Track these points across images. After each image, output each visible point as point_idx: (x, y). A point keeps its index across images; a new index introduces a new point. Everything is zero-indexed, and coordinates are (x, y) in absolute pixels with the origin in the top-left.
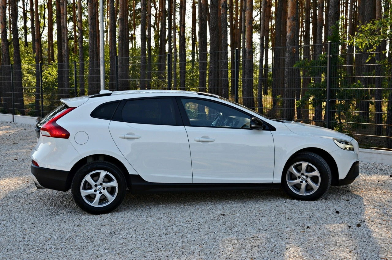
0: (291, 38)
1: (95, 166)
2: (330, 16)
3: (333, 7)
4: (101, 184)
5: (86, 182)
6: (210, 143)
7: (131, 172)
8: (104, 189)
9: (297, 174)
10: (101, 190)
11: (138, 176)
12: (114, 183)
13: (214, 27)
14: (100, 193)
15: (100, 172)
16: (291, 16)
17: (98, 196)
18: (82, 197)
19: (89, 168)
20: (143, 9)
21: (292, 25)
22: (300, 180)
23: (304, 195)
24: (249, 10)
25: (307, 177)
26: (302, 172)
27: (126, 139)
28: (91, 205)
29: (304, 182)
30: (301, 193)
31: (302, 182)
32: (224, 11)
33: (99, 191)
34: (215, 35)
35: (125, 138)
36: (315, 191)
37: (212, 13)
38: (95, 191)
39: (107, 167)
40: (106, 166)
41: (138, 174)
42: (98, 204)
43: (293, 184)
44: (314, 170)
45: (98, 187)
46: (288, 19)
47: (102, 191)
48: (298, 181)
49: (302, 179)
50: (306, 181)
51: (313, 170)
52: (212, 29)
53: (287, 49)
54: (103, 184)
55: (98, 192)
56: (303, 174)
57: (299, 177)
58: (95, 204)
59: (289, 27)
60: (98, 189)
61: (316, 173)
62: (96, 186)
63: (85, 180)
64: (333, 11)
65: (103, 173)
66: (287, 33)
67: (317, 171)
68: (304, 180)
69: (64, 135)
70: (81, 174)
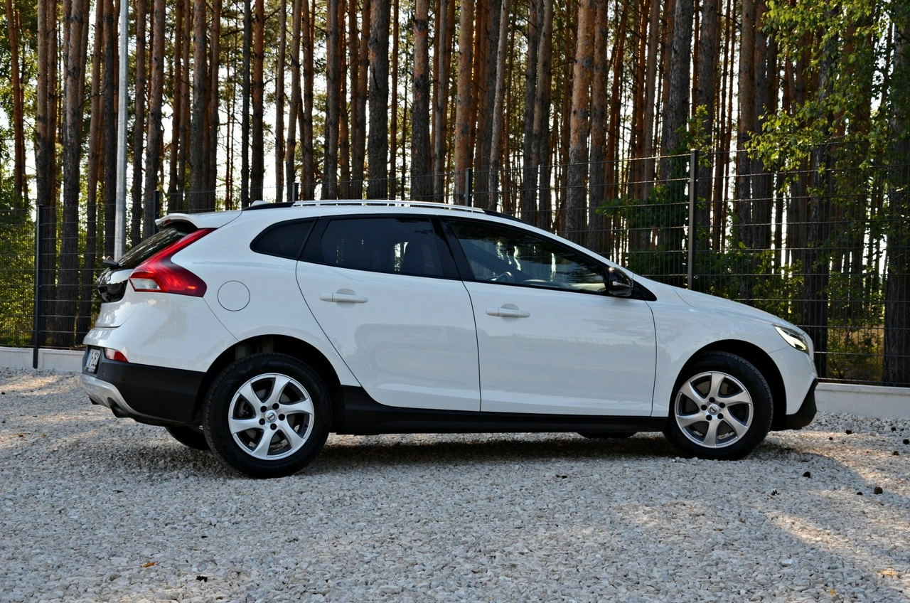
0: (580, 155)
1: (264, 363)
2: (672, 107)
3: (677, 88)
4: (275, 407)
5: (241, 399)
6: (521, 320)
7: (345, 379)
8: (281, 417)
9: (701, 401)
10: (274, 420)
11: (360, 392)
12: (306, 406)
13: (377, 138)
14: (273, 427)
15: (274, 379)
16: (579, 108)
17: (268, 434)
18: (231, 436)
19: (251, 367)
20: (199, 99)
21: (581, 128)
22: (707, 413)
23: (715, 447)
24: (463, 104)
25: (722, 405)
26: (710, 396)
27: (335, 303)
28: (253, 454)
29: (715, 417)
30: (708, 443)
31: (709, 418)
32: (420, 96)
33: (271, 421)
34: (379, 158)
35: (332, 300)
36: (739, 438)
37: (375, 107)
38: (262, 422)
39: (291, 366)
40: (288, 365)
41: (359, 386)
42: (267, 453)
43: (688, 424)
44: (738, 390)
45: (269, 413)
46: (572, 114)
47: (278, 422)
48: (701, 416)
49: (710, 411)
50: (720, 416)
51: (736, 390)
52: (373, 142)
53: (571, 180)
54: (281, 406)
55: (268, 425)
56: (712, 400)
57: (704, 408)
58: (260, 452)
59: (576, 131)
60: (269, 418)
61: (744, 397)
62: (264, 409)
63: (238, 395)
64: (678, 98)
65: (281, 381)
66: (571, 145)
67: (745, 391)
68: (714, 414)
69: (193, 288)
70: (231, 381)
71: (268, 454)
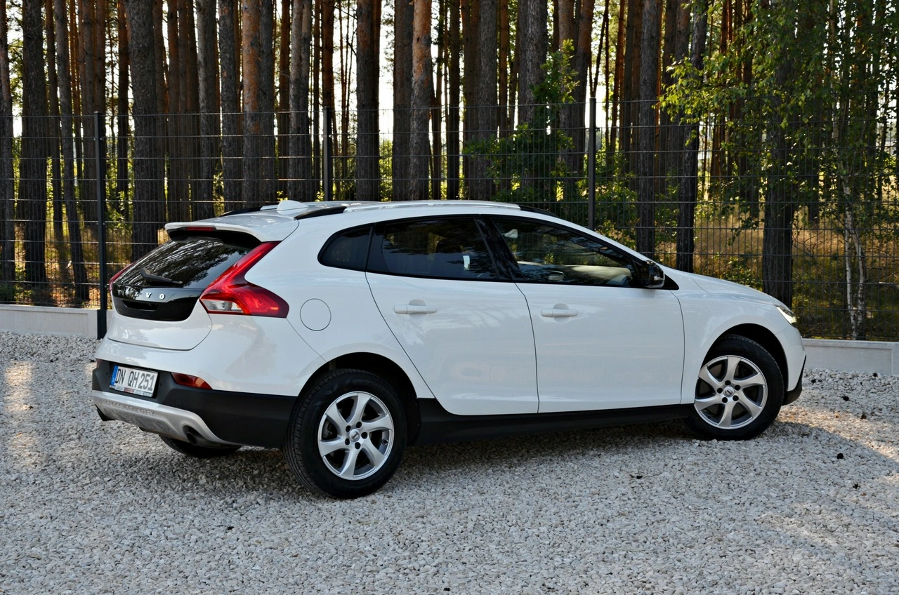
0: (424, 86)
1: (348, 382)
2: (532, 39)
4: (359, 425)
5: (328, 420)
6: (570, 319)
7: (421, 392)
8: (364, 435)
9: (717, 384)
10: (358, 438)
11: (434, 402)
12: (386, 421)
13: (144, 46)
14: (358, 446)
15: (357, 397)
16: (422, 35)
17: (353, 454)
18: (321, 459)
19: (336, 387)
21: (425, 56)
22: (722, 396)
23: (731, 428)
24: (251, 12)
25: (737, 388)
26: (726, 379)
27: (408, 316)
28: (340, 475)
29: (730, 399)
30: (724, 424)
31: (725, 400)
32: (227, 11)
33: (355, 440)
34: (147, 69)
35: (407, 313)
36: (754, 419)
37: (139, 10)
38: (347, 442)
39: (372, 383)
40: (369, 382)
41: (433, 397)
42: (353, 473)
43: (705, 407)
44: (752, 373)
45: (353, 432)
46: (415, 41)
47: (361, 441)
48: (716, 399)
49: (725, 394)
50: (736, 398)
52: (139, 51)
53: (415, 112)
54: (364, 424)
55: (352, 445)
56: (728, 383)
57: (720, 390)
58: (347, 472)
59: (420, 60)
60: (353, 437)
61: (758, 379)
62: (348, 429)
63: (326, 416)
65: (363, 399)
66: (414, 74)
67: (759, 373)
68: (729, 396)
69: (276, 309)
70: (319, 403)
71: (355, 474)
